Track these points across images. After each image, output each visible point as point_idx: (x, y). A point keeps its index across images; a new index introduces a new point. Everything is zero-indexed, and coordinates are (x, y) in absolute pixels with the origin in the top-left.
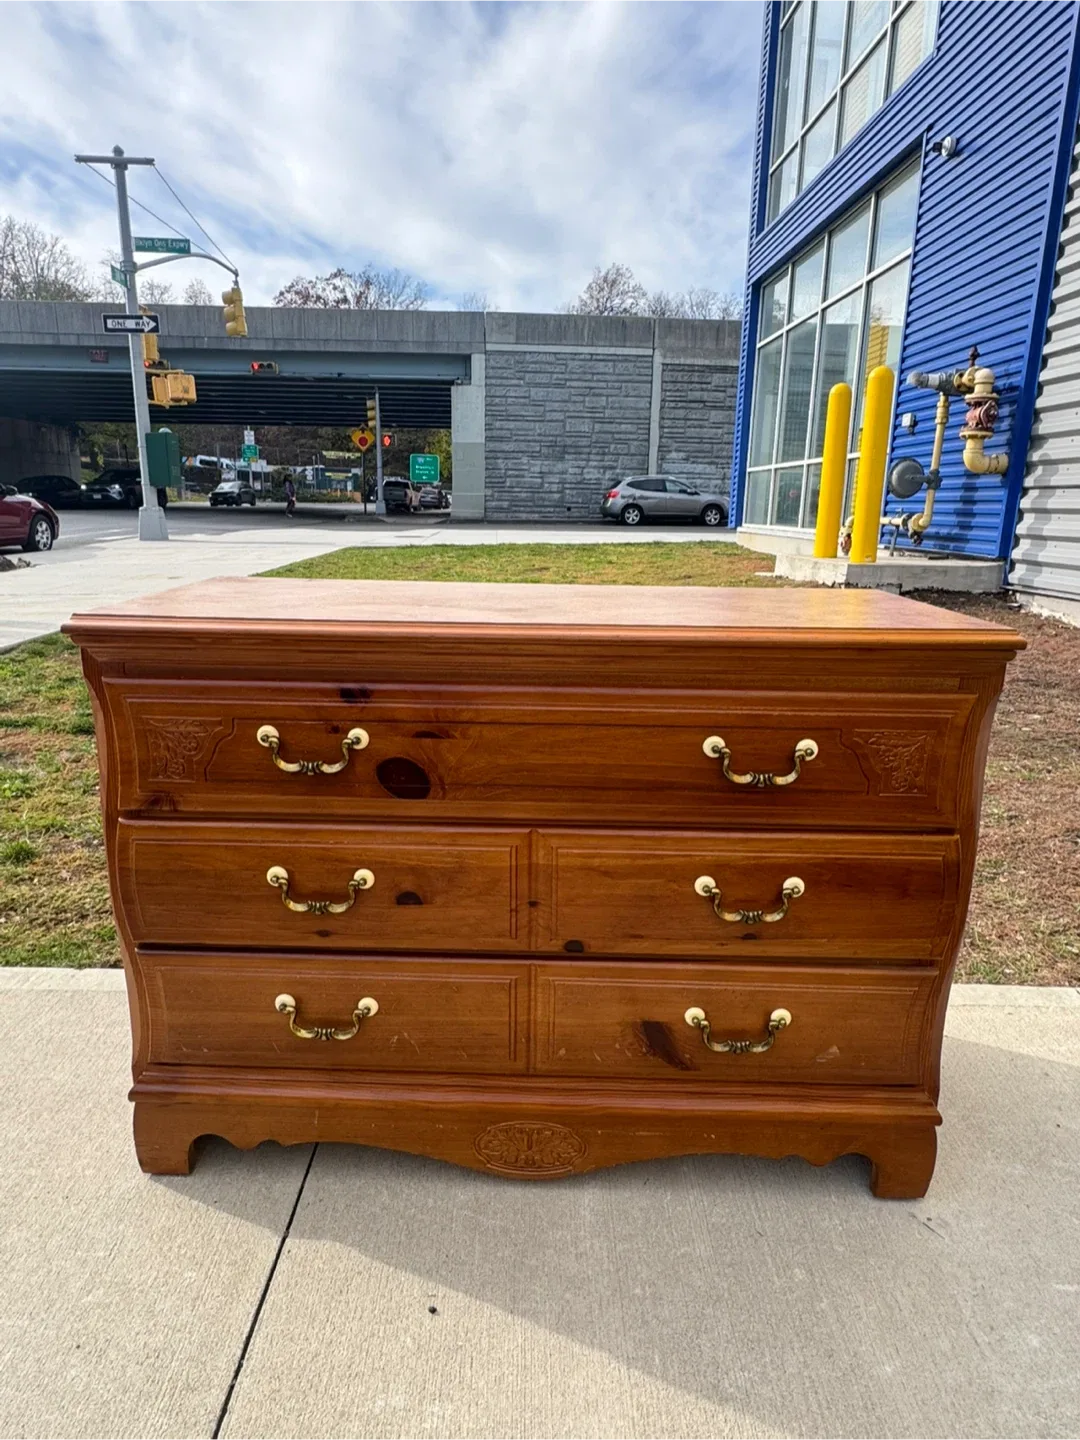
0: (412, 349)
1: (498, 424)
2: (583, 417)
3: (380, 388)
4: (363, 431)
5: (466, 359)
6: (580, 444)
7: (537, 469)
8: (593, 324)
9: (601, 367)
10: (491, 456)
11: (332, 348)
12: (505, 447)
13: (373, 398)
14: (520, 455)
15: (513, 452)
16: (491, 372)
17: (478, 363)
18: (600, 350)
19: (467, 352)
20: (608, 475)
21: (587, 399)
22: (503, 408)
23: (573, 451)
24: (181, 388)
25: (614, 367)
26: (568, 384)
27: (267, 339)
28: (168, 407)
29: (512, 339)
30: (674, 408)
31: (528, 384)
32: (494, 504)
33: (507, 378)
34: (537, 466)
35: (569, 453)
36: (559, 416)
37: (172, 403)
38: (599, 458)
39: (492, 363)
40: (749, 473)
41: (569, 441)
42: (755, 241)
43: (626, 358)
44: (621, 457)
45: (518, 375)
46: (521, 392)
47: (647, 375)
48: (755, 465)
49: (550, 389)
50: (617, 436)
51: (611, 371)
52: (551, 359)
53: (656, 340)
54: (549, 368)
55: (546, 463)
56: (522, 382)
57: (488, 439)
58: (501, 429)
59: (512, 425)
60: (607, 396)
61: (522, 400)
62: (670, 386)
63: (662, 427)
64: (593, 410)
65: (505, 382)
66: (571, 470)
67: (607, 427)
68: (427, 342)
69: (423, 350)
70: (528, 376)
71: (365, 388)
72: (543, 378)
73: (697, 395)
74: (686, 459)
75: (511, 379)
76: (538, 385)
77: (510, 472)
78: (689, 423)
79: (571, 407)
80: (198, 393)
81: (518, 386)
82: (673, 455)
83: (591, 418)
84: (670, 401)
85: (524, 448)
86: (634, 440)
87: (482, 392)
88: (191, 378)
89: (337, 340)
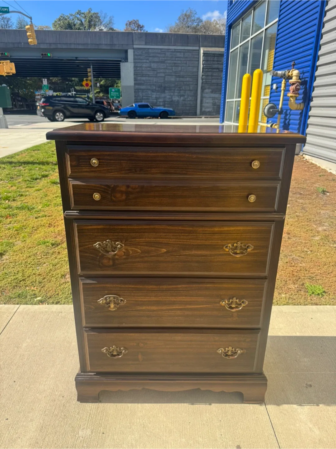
0: (104, 47)
1: (139, 78)
2: (172, 75)
4: (87, 80)
5: (126, 52)
6: (171, 86)
7: (154, 96)
8: (175, 37)
9: (178, 55)
10: (136, 91)
11: (73, 47)
12: (143, 87)
13: (90, 68)
14: (148, 91)
15: (145, 89)
16: (136, 57)
17: (130, 53)
18: (178, 48)
19: (125, 48)
20: (182, 98)
21: (173, 68)
22: (140, 72)
23: (168, 89)
24: (9, 68)
25: (184, 55)
26: (166, 62)
27: (47, 43)
28: (5, 76)
29: (144, 43)
30: (207, 71)
31: (150, 62)
33: (142, 59)
35: (167, 90)
36: (163, 75)
37: (6, 74)
38: (178, 92)
39: (136, 53)
40: (227, 102)
41: (166, 85)
42: (230, 8)
43: (189, 51)
44: (187, 91)
45: (146, 58)
46: (148, 65)
47: (196, 58)
48: (230, 99)
49: (159, 64)
50: (185, 83)
51: (183, 56)
52: (159, 51)
53: (200, 43)
54: (159, 55)
55: (158, 94)
56: (148, 61)
57: (135, 84)
58: (141, 80)
59: (144, 78)
60: (181, 67)
61: (148, 68)
62: (206, 62)
63: (203, 79)
64: (175, 72)
65: (141, 61)
66: (168, 97)
67: (181, 79)
68: (110, 44)
69: (109, 48)
70: (150, 58)
71: (87, 63)
72: (156, 59)
73: (216, 66)
74: (212, 92)
75: (143, 59)
76: (154, 62)
77: (144, 98)
78: (213, 77)
79: (167, 71)
80: (16, 70)
81: (146, 62)
82: (207, 91)
83: (175, 75)
84: (206, 69)
85: (149, 88)
86: (192, 84)
87: (132, 65)
88: (13, 64)
89: (74, 44)
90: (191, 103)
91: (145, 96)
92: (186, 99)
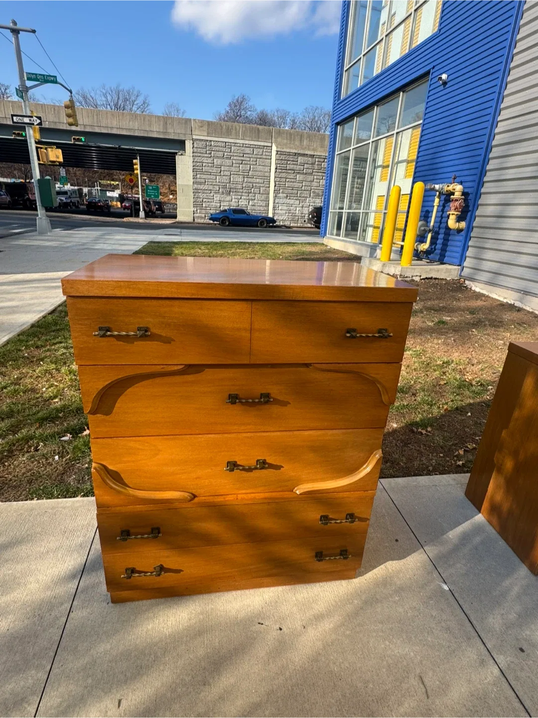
0: (155, 135)
1: (199, 176)
2: (239, 175)
3: (140, 154)
4: (131, 175)
5: (183, 143)
6: (238, 187)
7: (218, 199)
8: (244, 129)
9: (247, 150)
10: (196, 191)
11: (114, 132)
12: (202, 187)
13: (137, 159)
14: (210, 191)
15: (207, 190)
17: (188, 145)
18: (247, 142)
19: (184, 139)
20: (251, 203)
21: (241, 166)
22: (201, 168)
23: (234, 191)
24: (55, 156)
26: (232, 158)
29: (206, 134)
30: (281, 172)
31: (213, 157)
33: (203, 153)
34: (217, 197)
35: (232, 192)
36: (228, 174)
37: (50, 163)
38: (247, 194)
39: (196, 145)
40: (331, 212)
41: (232, 186)
42: (336, 103)
43: (259, 147)
44: (256, 195)
46: (209, 160)
47: (269, 156)
49: (223, 160)
50: (254, 185)
51: (252, 152)
52: (224, 144)
53: (273, 139)
54: (223, 150)
56: (210, 156)
57: (194, 183)
58: (201, 178)
59: (204, 176)
60: (250, 165)
61: (210, 165)
62: (279, 162)
63: (275, 182)
64: (243, 171)
65: (202, 155)
66: (233, 200)
67: (250, 180)
68: (163, 133)
70: (212, 152)
71: (133, 154)
72: (220, 154)
73: (291, 167)
74: (286, 197)
75: (205, 153)
76: (218, 157)
77: (205, 200)
78: (287, 180)
79: (233, 169)
80: (63, 158)
81: (208, 157)
82: (281, 195)
83: (242, 175)
84: (279, 169)
86: (263, 187)
87: (191, 159)
88: (60, 151)
89: (117, 128)
90: (262, 208)
91: (206, 198)
92: (256, 204)
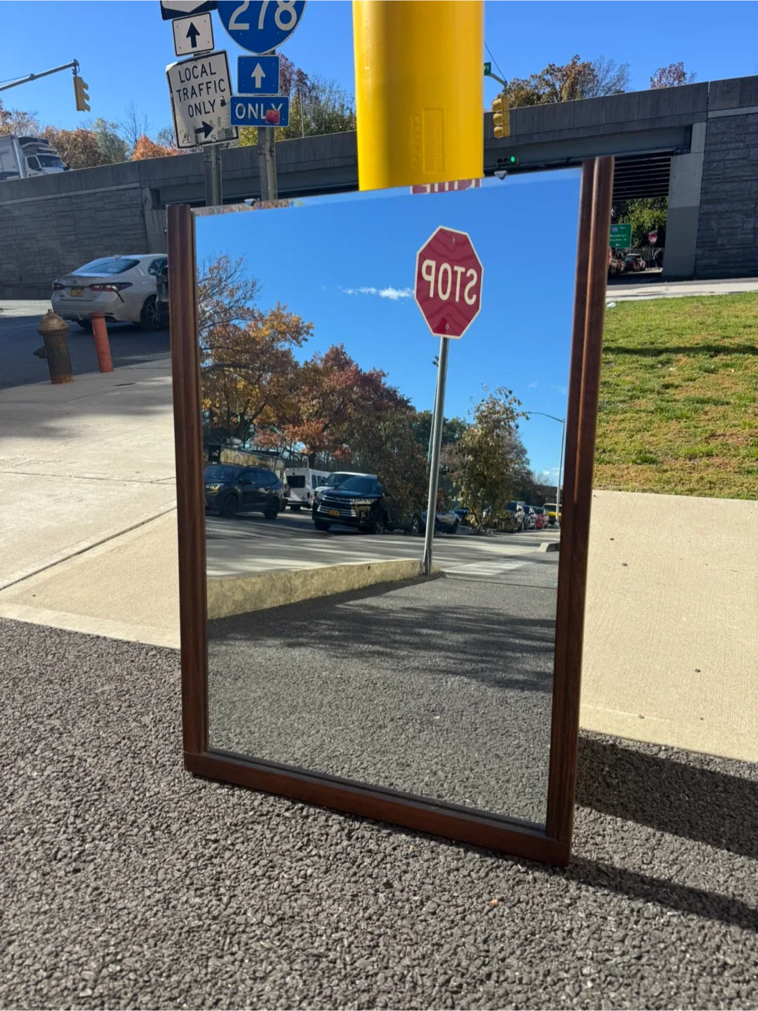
0: (635, 126)
1: (714, 188)
5: (689, 129)
10: (704, 218)
11: (565, 135)
12: (720, 208)
14: (734, 214)
15: (727, 212)
16: (712, 139)
17: (699, 131)
19: (688, 123)
29: (735, 103)
32: (704, 262)
33: (726, 143)
39: (712, 130)
45: (738, 138)
56: (742, 144)
57: (703, 202)
58: (718, 192)
59: (728, 187)
61: (741, 162)
65: (724, 147)
69: (647, 127)
75: (731, 142)
77: (723, 231)
81: (738, 148)
85: (740, 207)
87: (701, 157)
89: (569, 129)
